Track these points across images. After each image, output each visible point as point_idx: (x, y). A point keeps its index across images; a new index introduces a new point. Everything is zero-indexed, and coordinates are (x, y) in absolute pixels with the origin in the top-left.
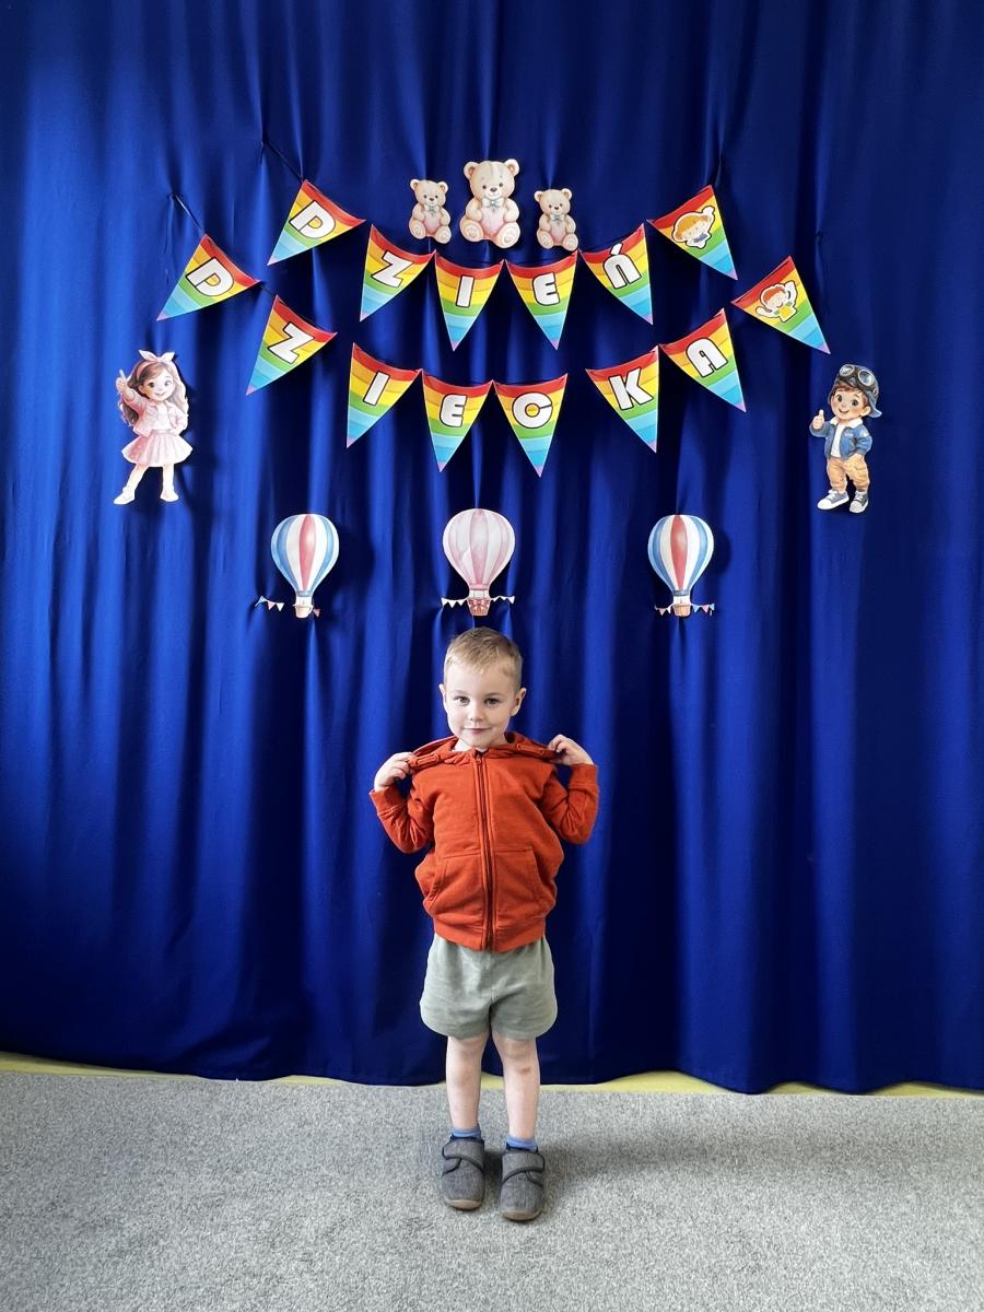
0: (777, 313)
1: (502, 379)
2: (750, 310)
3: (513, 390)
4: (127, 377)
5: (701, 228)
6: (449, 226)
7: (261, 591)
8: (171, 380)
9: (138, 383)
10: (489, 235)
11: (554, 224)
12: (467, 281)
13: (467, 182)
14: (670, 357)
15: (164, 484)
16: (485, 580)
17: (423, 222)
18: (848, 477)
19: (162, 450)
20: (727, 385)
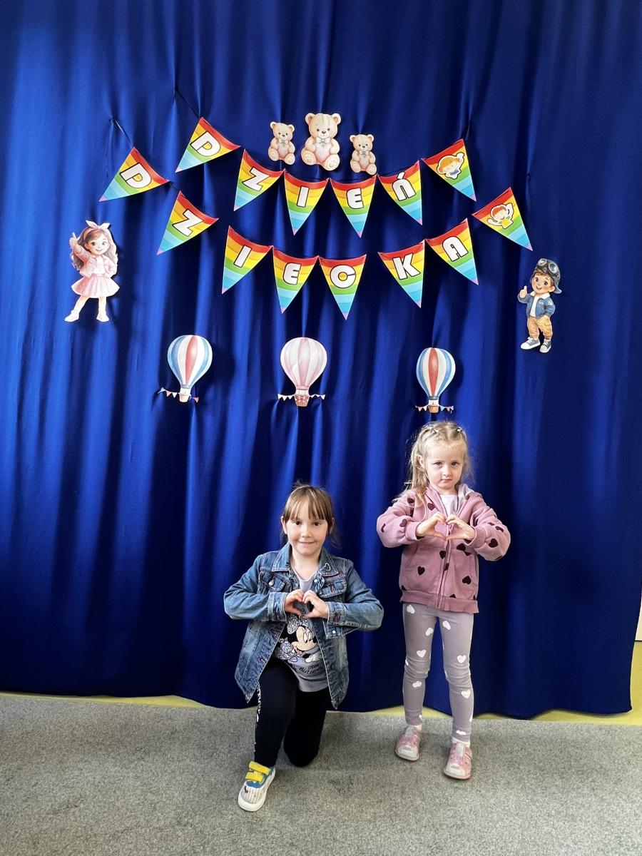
0: (500, 223)
1: (324, 255)
2: (484, 220)
3: (331, 263)
4: (77, 237)
5: (455, 166)
6: (295, 153)
7: (162, 384)
8: (107, 241)
9: (83, 242)
10: (319, 161)
11: (362, 157)
12: (305, 190)
13: (307, 126)
14: (432, 247)
15: (100, 309)
16: (306, 385)
17: (277, 150)
18: (539, 329)
19: (99, 286)
20: (468, 268)
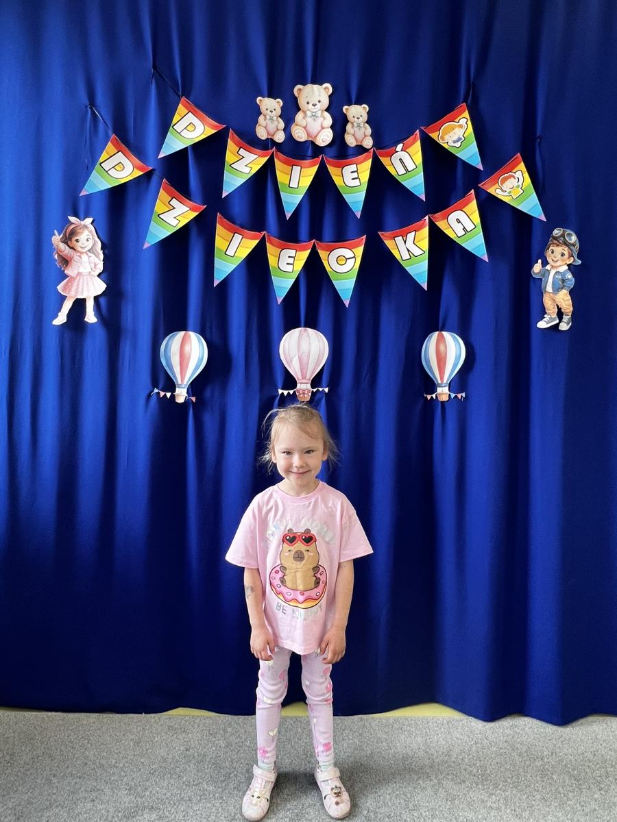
1: (320, 239)
2: (492, 191)
3: (328, 246)
4: (59, 235)
5: (458, 133)
7: (155, 384)
8: (91, 237)
9: (67, 240)
11: (356, 129)
12: (296, 169)
13: (296, 99)
14: (437, 223)
15: (87, 310)
16: (308, 378)
17: (265, 128)
18: (558, 306)
19: (85, 286)
20: (476, 244)
